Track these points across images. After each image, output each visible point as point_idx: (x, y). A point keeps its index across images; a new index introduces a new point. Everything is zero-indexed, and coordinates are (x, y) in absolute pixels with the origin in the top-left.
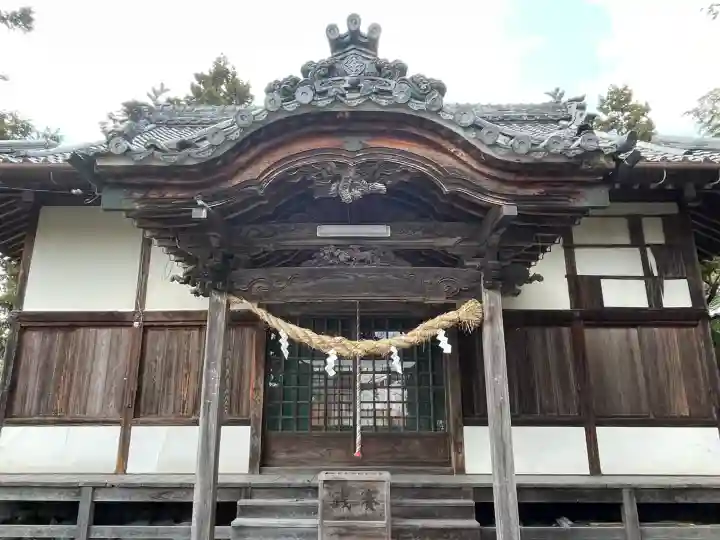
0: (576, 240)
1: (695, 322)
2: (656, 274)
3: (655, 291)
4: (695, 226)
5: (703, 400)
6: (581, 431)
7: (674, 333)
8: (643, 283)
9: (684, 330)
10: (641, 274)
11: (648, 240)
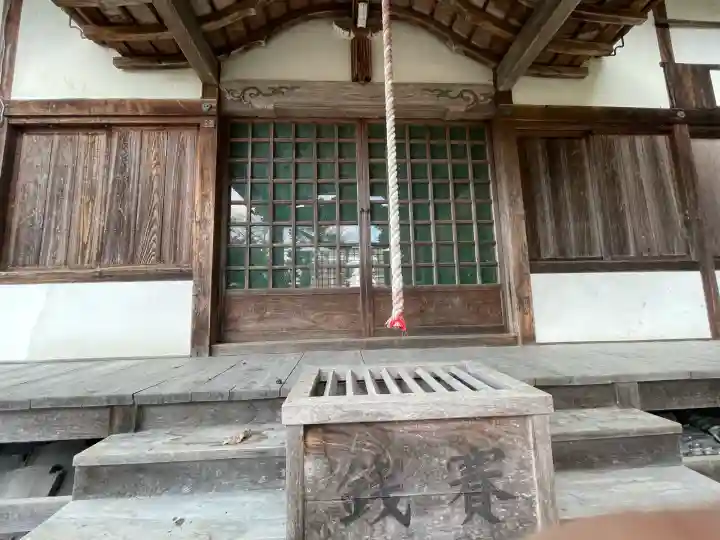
0: (671, 15)
6: (695, 277)
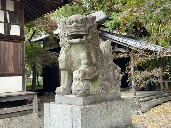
1: (20, 41)
2: (9, 22)
3: (7, 28)
4: (25, 6)
5: (19, 68)
7: (13, 44)
8: (3, 24)
9: (16, 43)
10: (3, 21)
11: (7, 9)
